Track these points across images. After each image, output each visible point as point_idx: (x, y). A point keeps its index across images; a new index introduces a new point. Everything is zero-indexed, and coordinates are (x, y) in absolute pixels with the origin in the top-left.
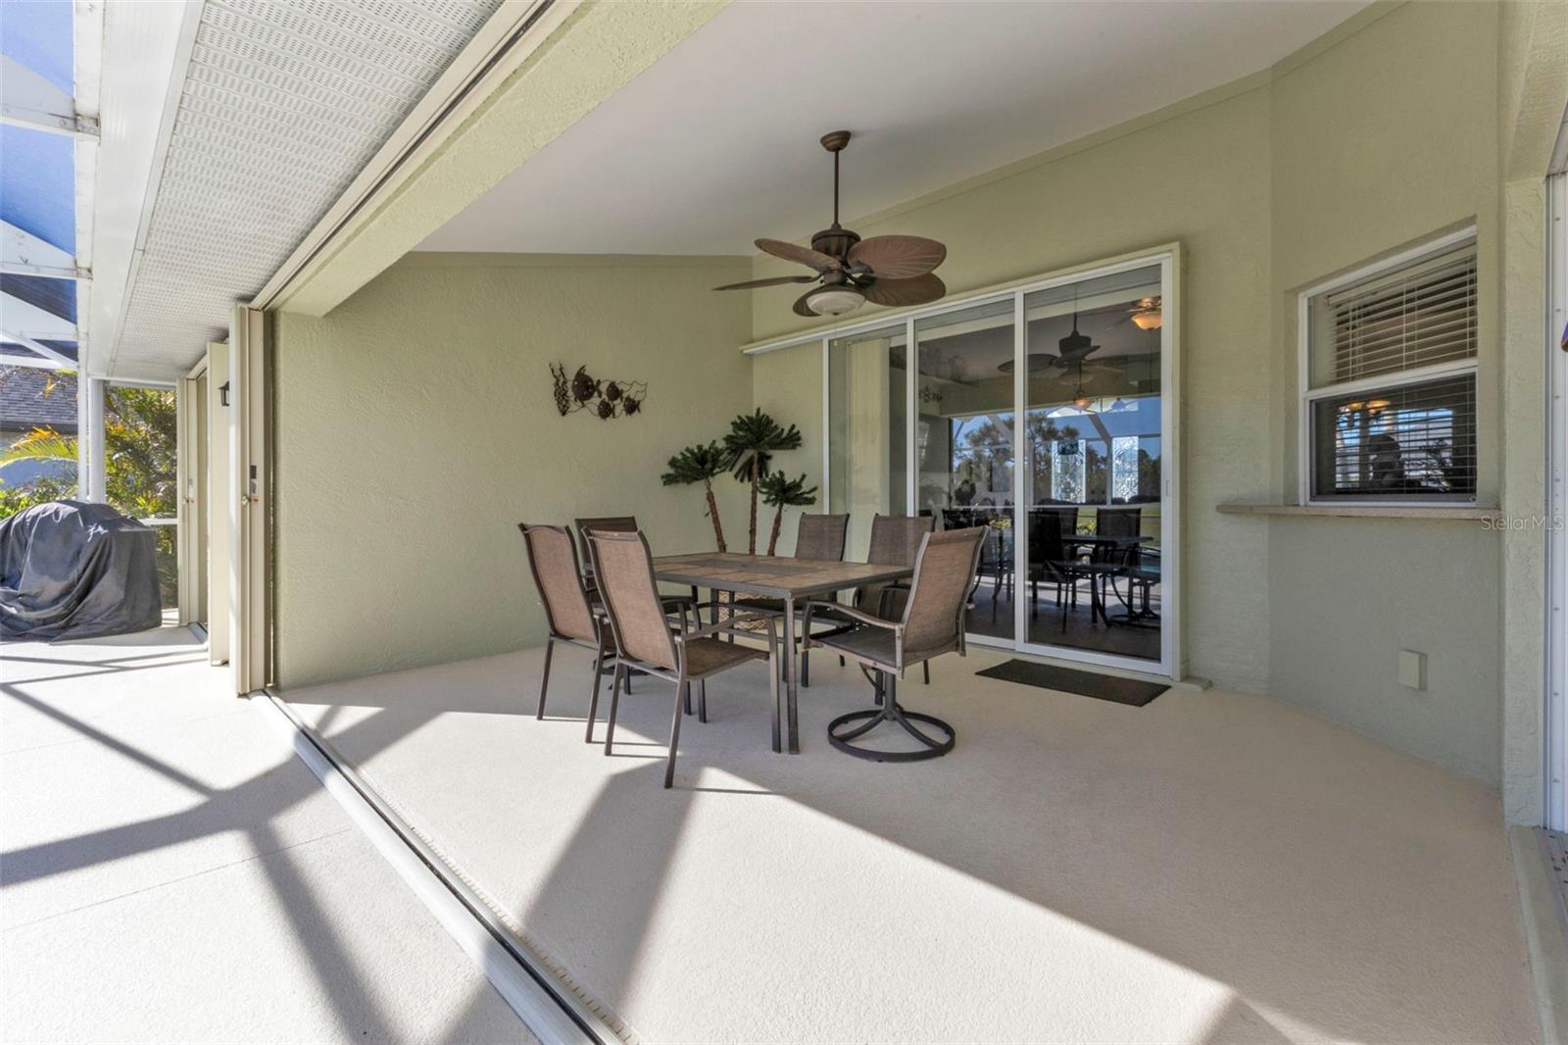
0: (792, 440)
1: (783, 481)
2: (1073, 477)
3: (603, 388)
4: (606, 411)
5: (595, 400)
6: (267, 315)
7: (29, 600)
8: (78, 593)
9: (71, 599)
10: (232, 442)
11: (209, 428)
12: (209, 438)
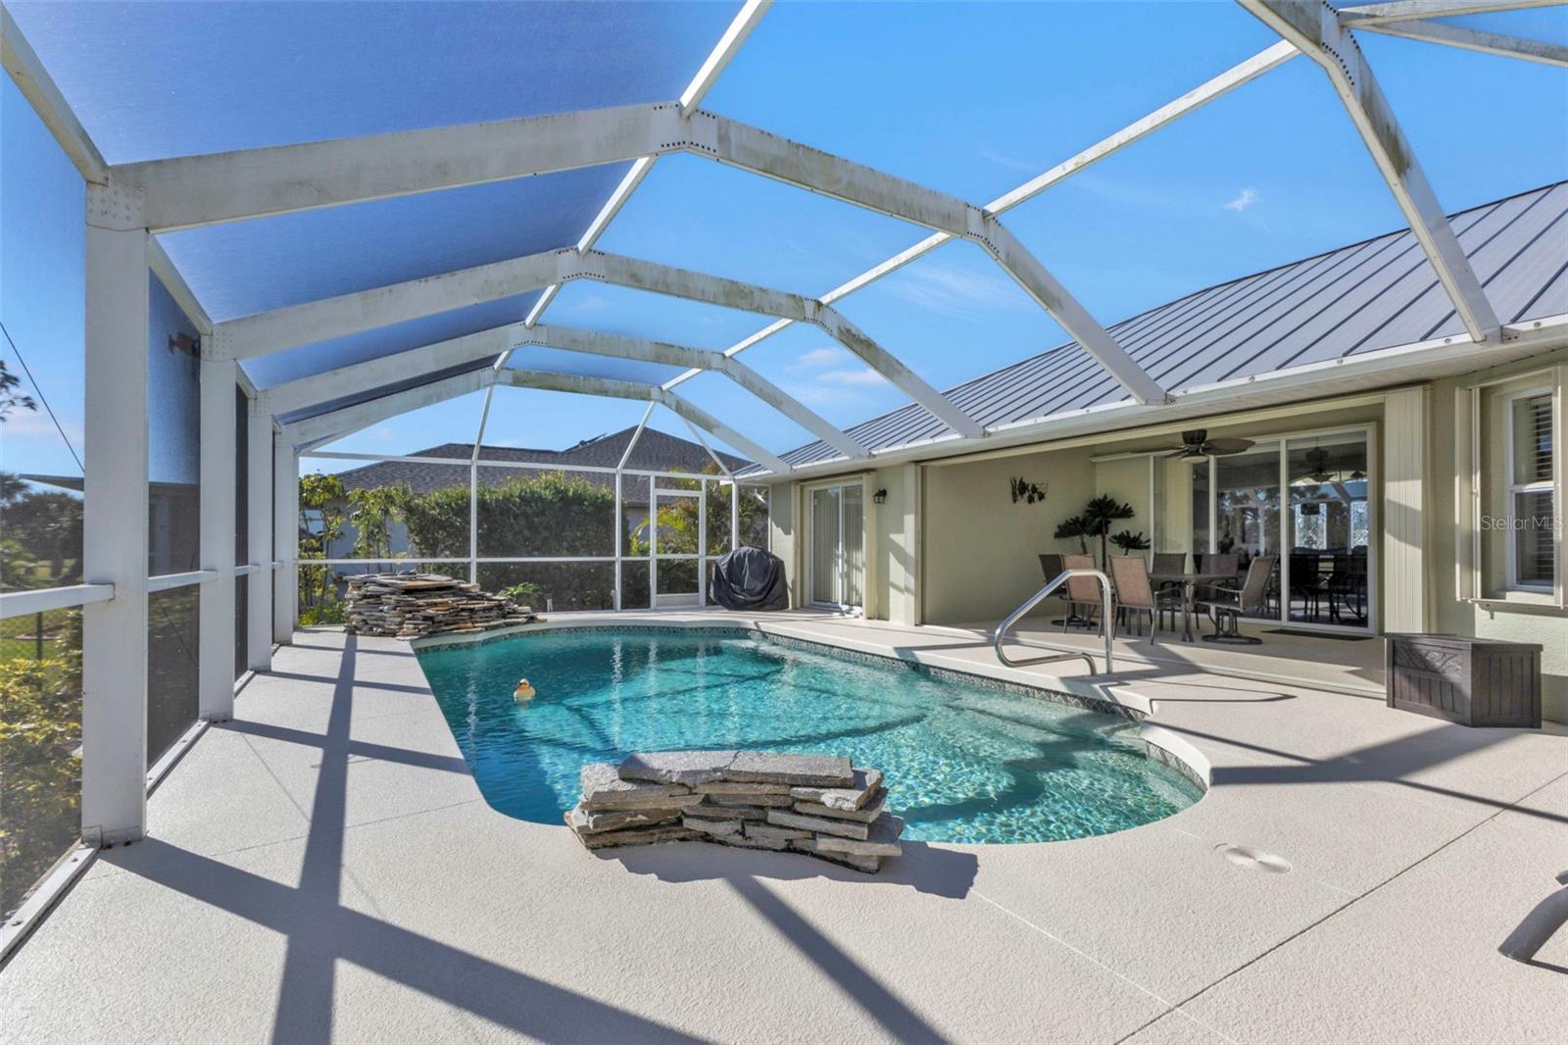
0: (1127, 513)
1: (1129, 537)
2: (1315, 532)
3: (1030, 488)
4: (1031, 500)
5: (1027, 495)
6: (922, 467)
7: (750, 592)
8: (768, 589)
9: (766, 592)
10: (910, 521)
11: (864, 513)
12: (864, 518)
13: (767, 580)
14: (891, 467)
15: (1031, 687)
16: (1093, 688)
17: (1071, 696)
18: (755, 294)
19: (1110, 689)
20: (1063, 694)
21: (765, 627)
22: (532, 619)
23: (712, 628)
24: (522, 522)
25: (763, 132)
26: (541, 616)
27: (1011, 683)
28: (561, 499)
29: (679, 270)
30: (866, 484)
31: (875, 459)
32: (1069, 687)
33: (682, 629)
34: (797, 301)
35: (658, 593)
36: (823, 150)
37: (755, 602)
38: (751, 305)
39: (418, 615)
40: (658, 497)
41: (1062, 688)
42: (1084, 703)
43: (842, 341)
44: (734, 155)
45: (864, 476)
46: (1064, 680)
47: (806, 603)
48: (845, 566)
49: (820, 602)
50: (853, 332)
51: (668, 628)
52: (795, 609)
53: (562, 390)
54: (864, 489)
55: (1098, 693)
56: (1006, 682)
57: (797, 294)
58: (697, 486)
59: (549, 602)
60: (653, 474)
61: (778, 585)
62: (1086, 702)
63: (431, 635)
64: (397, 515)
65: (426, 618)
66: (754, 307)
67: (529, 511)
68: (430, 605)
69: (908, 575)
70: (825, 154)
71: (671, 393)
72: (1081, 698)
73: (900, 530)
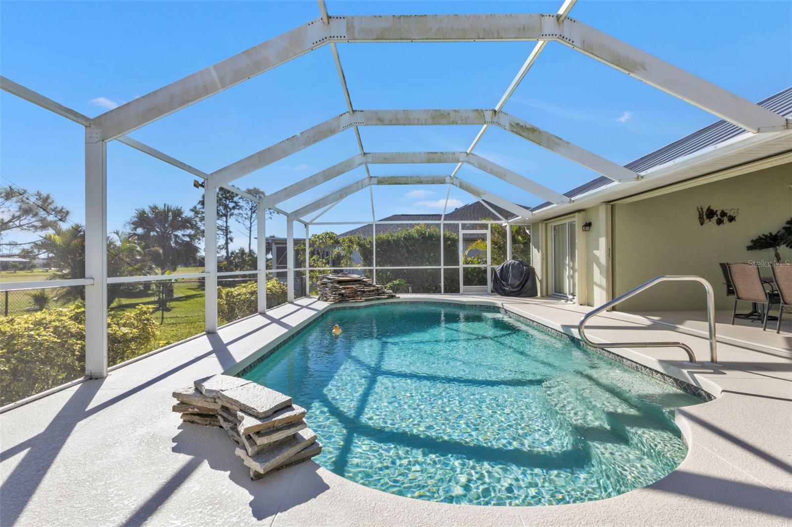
3: (719, 213)
4: (719, 222)
5: (715, 218)
6: (612, 205)
7: (512, 286)
8: (523, 285)
9: (521, 286)
10: (603, 242)
11: (576, 238)
12: (577, 241)
13: (522, 279)
14: (593, 207)
15: (640, 364)
16: (682, 372)
17: (668, 376)
18: (451, 114)
19: (695, 375)
20: (662, 374)
21: (507, 307)
22: (392, 297)
23: (481, 306)
24: (405, 250)
25: (375, 16)
26: (397, 295)
27: (628, 359)
28: (423, 238)
29: (404, 111)
30: (578, 220)
31: (574, 203)
32: (664, 368)
33: (464, 305)
34: (480, 113)
35: (464, 285)
36: (418, 14)
37: (513, 292)
38: (448, 121)
39: (337, 292)
40: (463, 234)
41: (659, 368)
42: (677, 384)
43: (513, 131)
44: (357, 36)
45: (576, 214)
46: (661, 362)
47: (550, 293)
48: (571, 271)
49: (557, 293)
50: (521, 124)
51: (458, 304)
52: (542, 297)
53: (400, 184)
54: (576, 223)
55: (686, 378)
56: (623, 358)
57: (480, 109)
58: (485, 227)
59: (410, 288)
60: (460, 222)
61: (529, 283)
62: (680, 383)
63: (340, 302)
64: (356, 247)
65: (339, 294)
66: (450, 122)
67: (408, 244)
68: (345, 288)
69: (602, 277)
70: (419, 16)
71: (457, 178)
72: (674, 379)
73: (598, 249)
